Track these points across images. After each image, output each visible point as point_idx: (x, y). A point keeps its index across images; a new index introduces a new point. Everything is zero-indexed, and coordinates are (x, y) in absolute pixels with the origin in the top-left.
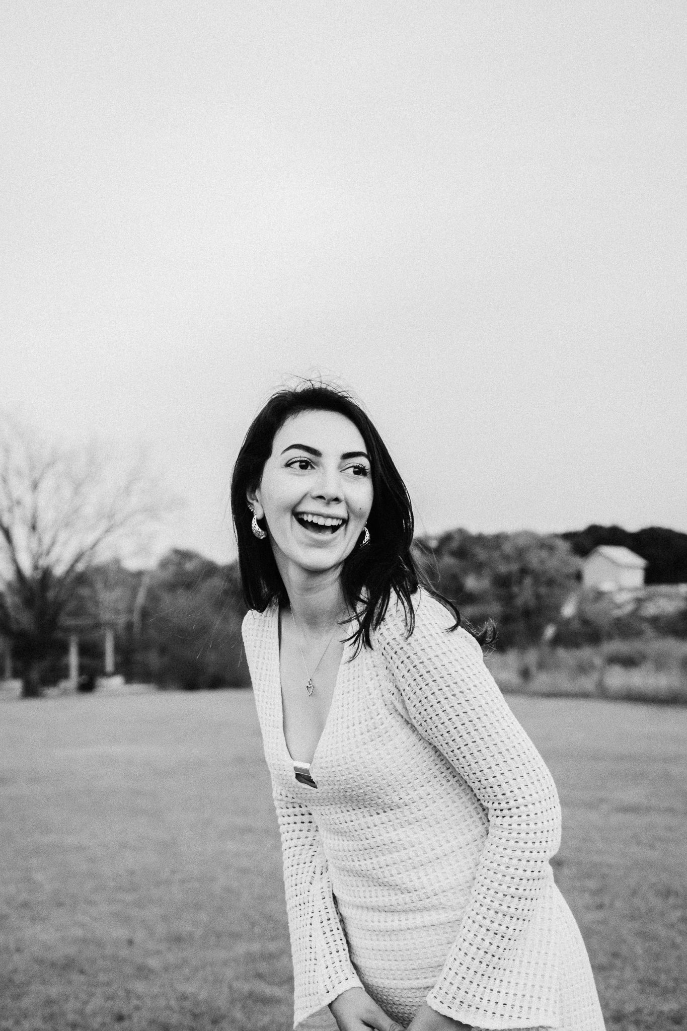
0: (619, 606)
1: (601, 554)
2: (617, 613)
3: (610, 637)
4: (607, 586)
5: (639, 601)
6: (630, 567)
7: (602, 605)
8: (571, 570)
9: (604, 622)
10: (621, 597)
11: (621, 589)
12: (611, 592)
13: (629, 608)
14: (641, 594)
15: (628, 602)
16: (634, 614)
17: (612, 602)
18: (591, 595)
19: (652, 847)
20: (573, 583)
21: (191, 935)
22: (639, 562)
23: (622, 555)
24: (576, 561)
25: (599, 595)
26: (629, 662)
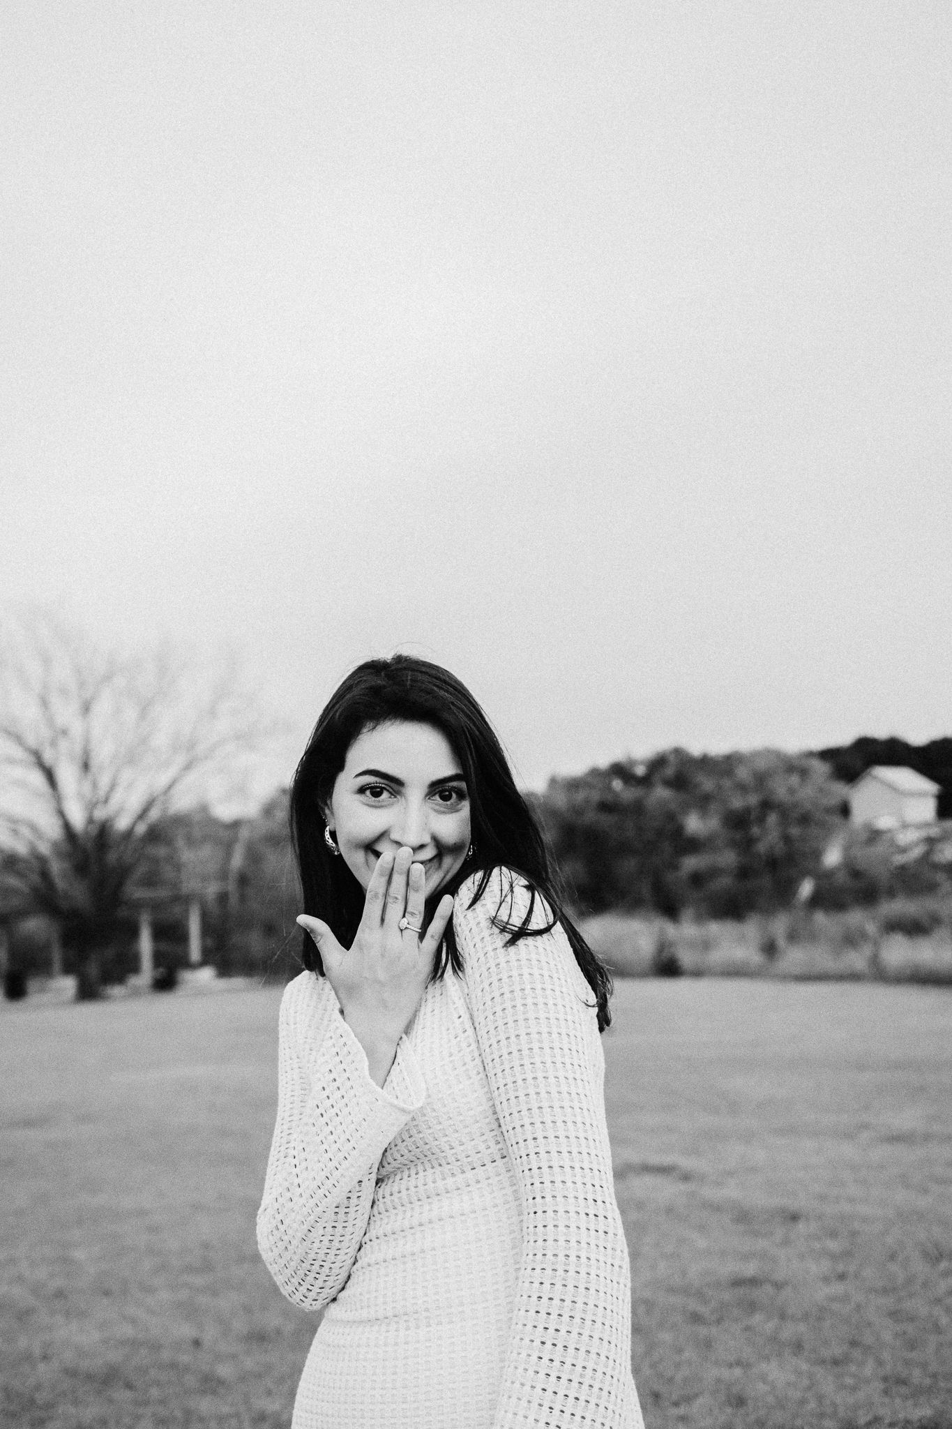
0: (903, 850)
1: (875, 778)
2: (899, 859)
3: (891, 893)
4: (885, 822)
5: (931, 841)
6: (921, 794)
7: (879, 849)
8: (834, 801)
9: (882, 874)
10: (907, 837)
11: (905, 826)
12: (889, 831)
13: (917, 852)
14: (934, 831)
15: (916, 844)
16: (925, 858)
17: (892, 843)
18: (864, 836)
20: (836, 819)
21: (278, 1332)
22: (929, 787)
23: (904, 778)
24: (840, 790)
25: (874, 835)
26: (914, 929)
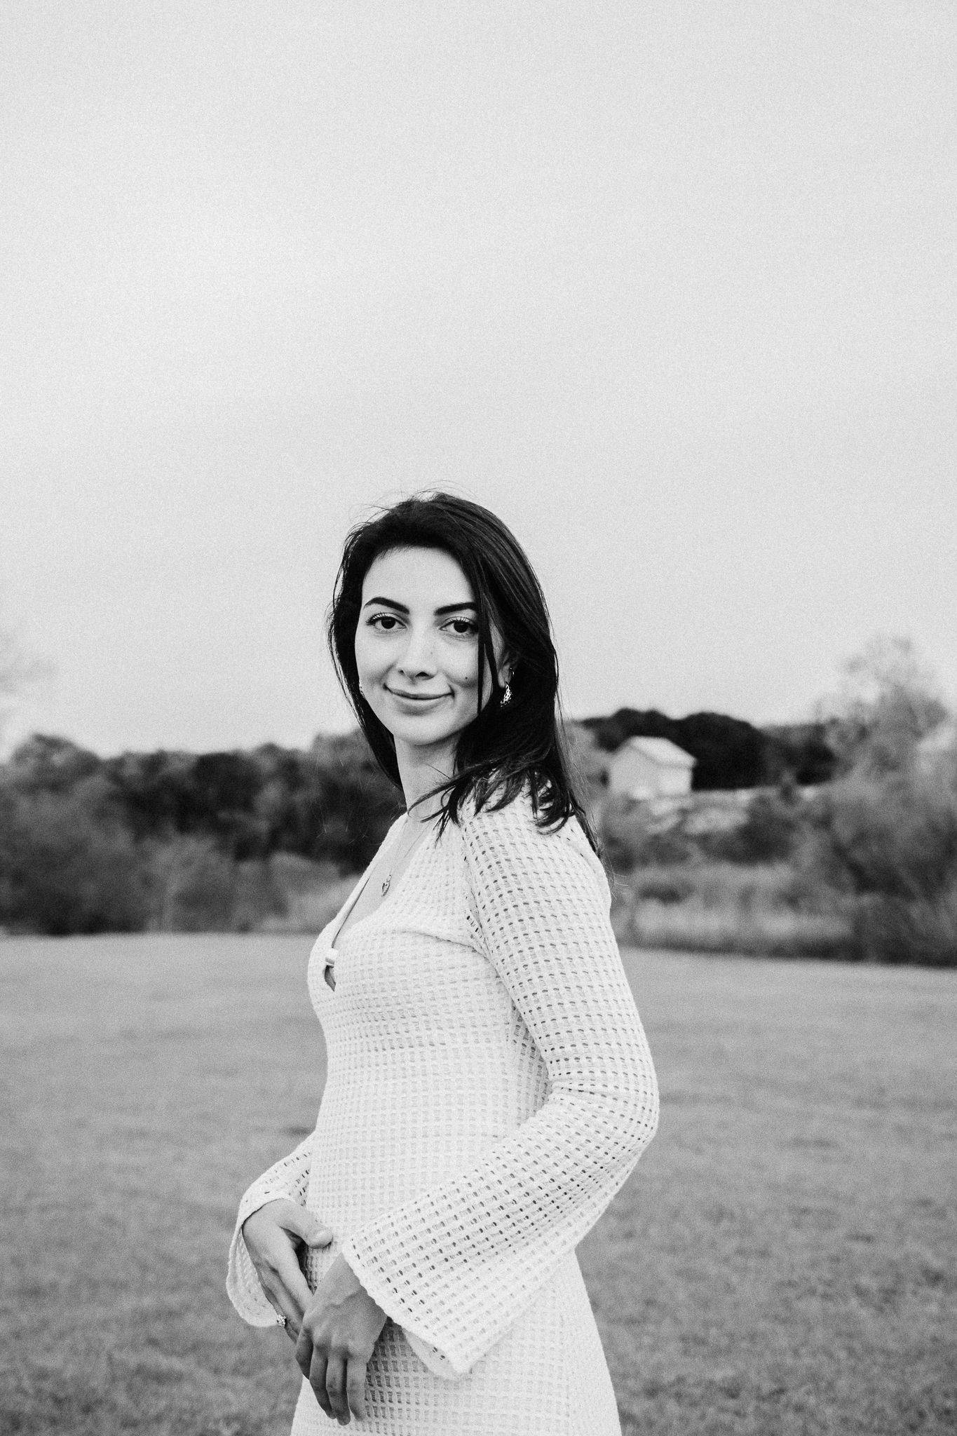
0: (658, 820)
1: (634, 748)
2: (654, 829)
3: (645, 862)
4: (641, 793)
5: (684, 812)
6: (675, 766)
7: (634, 818)
8: (594, 770)
9: (636, 842)
10: (662, 808)
11: (660, 796)
12: (645, 801)
13: (670, 822)
14: (688, 803)
15: (668, 815)
16: (677, 830)
17: (648, 814)
18: (621, 804)
19: (699, 1151)
20: (596, 788)
21: (54, 1286)
22: (686, 760)
23: (662, 750)
24: (601, 758)
25: (631, 804)
26: (669, 896)
